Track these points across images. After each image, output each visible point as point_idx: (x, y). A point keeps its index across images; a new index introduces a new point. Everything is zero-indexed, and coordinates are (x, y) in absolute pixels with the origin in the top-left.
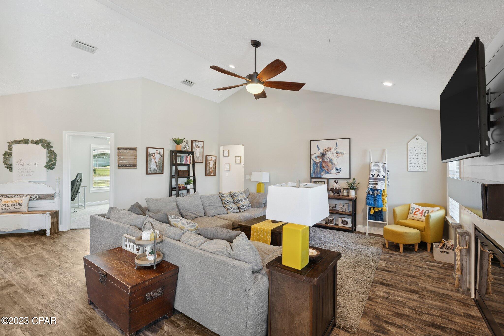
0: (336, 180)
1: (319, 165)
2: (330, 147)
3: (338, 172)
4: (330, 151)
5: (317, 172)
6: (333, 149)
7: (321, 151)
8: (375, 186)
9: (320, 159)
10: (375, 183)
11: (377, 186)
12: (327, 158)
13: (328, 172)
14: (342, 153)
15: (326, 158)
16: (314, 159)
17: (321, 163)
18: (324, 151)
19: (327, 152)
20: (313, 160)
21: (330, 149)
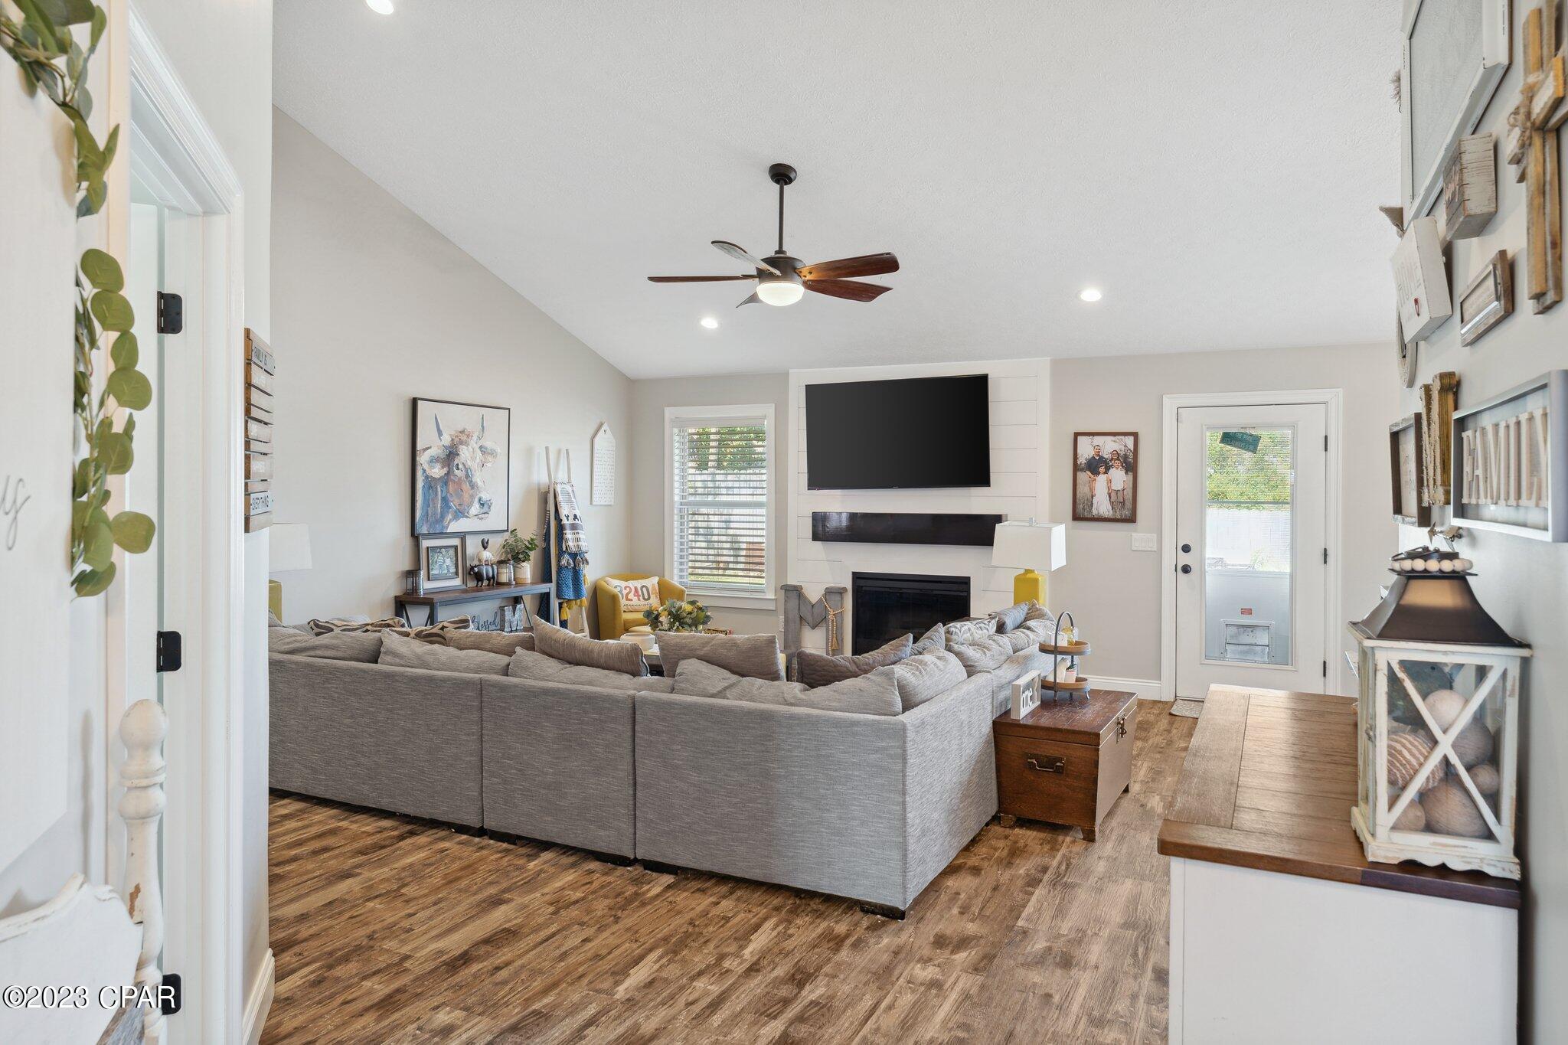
0: (486, 537)
1: (439, 489)
2: (469, 429)
3: (484, 510)
4: (466, 444)
5: (434, 514)
6: (475, 438)
7: (446, 440)
8: (576, 544)
9: (443, 468)
10: (574, 536)
11: (580, 543)
12: (460, 466)
13: (460, 514)
14: (493, 453)
15: (458, 465)
16: (426, 466)
17: (445, 480)
18: (453, 440)
19: (461, 447)
20: (424, 471)
21: (468, 436)
